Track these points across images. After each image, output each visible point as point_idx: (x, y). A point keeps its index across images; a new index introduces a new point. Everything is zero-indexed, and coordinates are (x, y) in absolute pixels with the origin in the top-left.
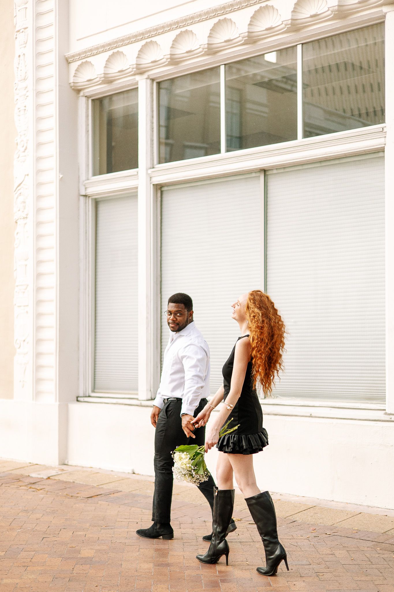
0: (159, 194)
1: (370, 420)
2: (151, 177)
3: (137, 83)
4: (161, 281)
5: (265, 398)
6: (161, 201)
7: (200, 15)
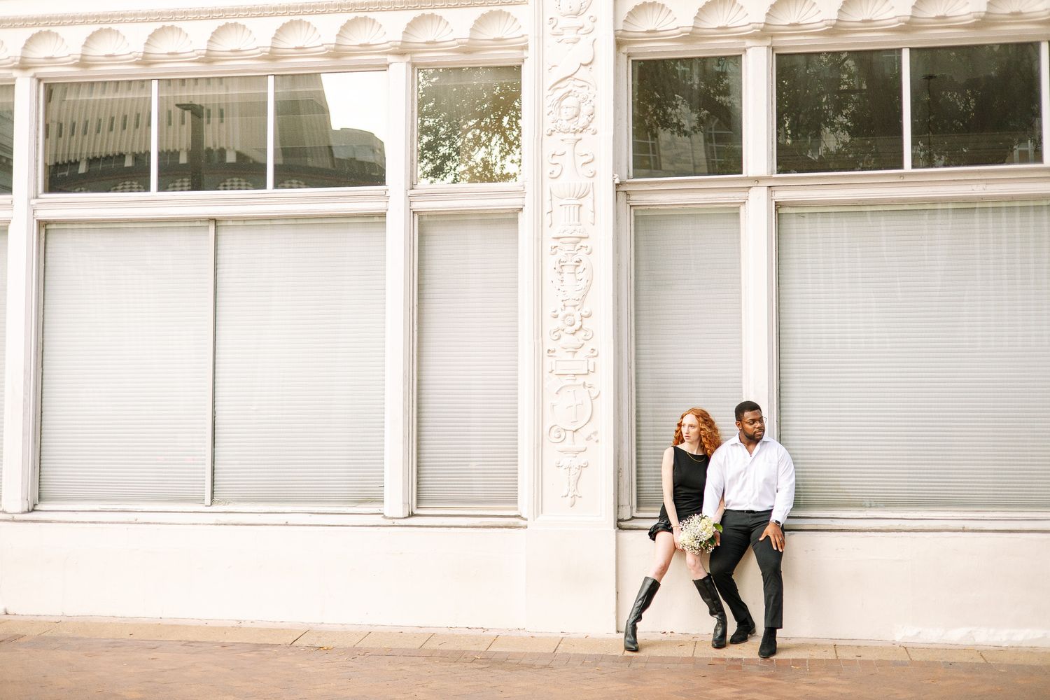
0: (43, 233)
1: (367, 526)
2: (34, 210)
3: (14, 80)
4: (43, 351)
5: (211, 504)
6: (45, 243)
7: (135, 15)
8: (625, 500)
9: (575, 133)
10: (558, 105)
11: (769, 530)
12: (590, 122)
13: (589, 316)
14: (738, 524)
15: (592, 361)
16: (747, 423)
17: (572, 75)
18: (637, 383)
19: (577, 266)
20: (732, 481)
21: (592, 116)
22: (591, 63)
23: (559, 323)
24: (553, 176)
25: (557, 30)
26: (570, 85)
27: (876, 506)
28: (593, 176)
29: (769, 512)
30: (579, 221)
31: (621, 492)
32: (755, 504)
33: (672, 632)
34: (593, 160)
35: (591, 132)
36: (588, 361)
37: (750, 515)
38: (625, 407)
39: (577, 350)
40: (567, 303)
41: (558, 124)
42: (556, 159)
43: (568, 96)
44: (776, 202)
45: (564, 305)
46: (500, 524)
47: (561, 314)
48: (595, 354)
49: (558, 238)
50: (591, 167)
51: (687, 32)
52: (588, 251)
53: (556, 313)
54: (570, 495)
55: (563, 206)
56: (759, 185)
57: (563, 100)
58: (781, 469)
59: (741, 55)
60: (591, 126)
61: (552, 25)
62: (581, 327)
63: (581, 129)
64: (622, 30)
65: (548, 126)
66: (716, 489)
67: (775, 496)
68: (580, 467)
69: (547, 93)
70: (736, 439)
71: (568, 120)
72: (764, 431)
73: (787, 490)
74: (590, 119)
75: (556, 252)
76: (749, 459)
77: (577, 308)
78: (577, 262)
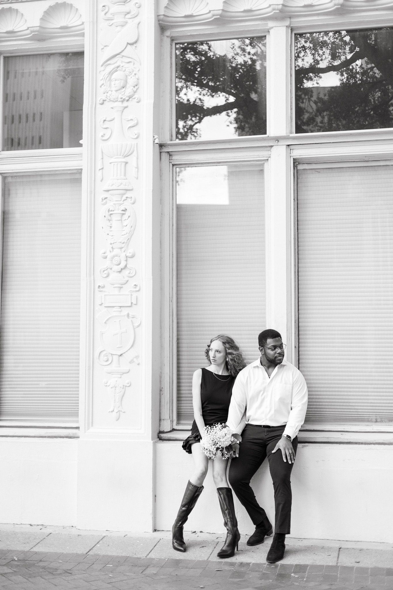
8: (166, 415)
9: (122, 101)
10: (108, 79)
11: (281, 444)
12: (135, 92)
13: (133, 257)
14: (256, 437)
15: (135, 295)
16: (269, 348)
17: (121, 53)
18: (178, 315)
19: (123, 214)
20: (253, 399)
21: (136, 87)
22: (136, 42)
23: (107, 263)
24: (104, 138)
25: (109, 15)
26: (118, 61)
27: (381, 421)
28: (137, 138)
29: (282, 428)
30: (125, 175)
31: (162, 408)
32: (271, 420)
33: (201, 532)
34: (137, 124)
35: (135, 100)
36: (131, 295)
37: (266, 429)
38: (166, 335)
39: (123, 286)
40: (114, 246)
41: (108, 94)
42: (107, 125)
43: (116, 71)
44: (294, 159)
45: (112, 248)
46: (62, 435)
47: (109, 255)
48: (137, 289)
49: (108, 191)
50: (135, 130)
51: (217, 15)
52: (132, 201)
53: (106, 255)
54: (116, 411)
55: (112, 164)
56: (279, 144)
57: (113, 74)
58: (295, 390)
59: (265, 36)
60: (136, 96)
61: (104, 12)
62: (126, 266)
63: (127, 98)
64: (164, 15)
65: (101, 97)
66: (239, 406)
67: (289, 413)
68: (124, 387)
69: (100, 68)
70: (258, 362)
71: (116, 91)
72: (283, 356)
73: (300, 408)
74: (135, 89)
75: (106, 203)
76: (269, 380)
77: (123, 250)
78: (123, 210)
